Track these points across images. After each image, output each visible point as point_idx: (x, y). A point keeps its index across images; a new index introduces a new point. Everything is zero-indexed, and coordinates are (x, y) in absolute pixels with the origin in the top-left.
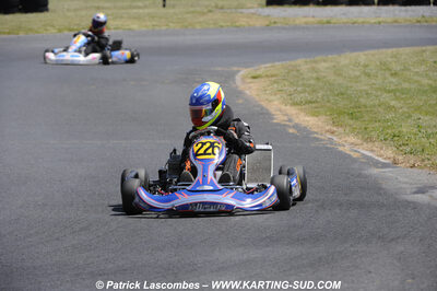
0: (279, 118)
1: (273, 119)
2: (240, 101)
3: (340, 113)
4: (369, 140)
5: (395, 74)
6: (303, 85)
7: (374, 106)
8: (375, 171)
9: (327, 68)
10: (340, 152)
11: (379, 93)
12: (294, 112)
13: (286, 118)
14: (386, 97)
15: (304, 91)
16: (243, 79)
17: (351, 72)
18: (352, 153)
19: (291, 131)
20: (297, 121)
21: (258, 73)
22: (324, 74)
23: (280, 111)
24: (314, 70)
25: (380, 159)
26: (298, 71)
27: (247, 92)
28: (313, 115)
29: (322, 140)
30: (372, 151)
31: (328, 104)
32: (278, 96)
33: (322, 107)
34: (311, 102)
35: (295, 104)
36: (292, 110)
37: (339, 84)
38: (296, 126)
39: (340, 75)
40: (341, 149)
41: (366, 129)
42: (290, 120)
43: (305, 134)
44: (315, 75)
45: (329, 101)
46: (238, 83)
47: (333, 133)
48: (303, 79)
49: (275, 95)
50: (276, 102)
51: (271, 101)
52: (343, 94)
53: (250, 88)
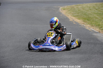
0: (71, 20)
1: (70, 20)
2: (61, 15)
3: (85, 19)
4: (92, 26)
5: (96, 10)
7: (93, 17)
8: (95, 34)
9: (81, 8)
11: (93, 14)
13: (72, 20)
14: (95, 15)
15: (76, 13)
16: (61, 9)
17: (86, 9)
18: (89, 29)
19: (74, 23)
20: (75, 21)
21: (65, 8)
22: (80, 9)
23: (71, 18)
24: (78, 8)
25: (96, 31)
26: (74, 8)
28: (79, 19)
29: (82, 26)
30: (94, 29)
34: (78, 16)
35: (74, 16)
36: (74, 18)
37: (84, 12)
38: (75, 22)
39: (84, 9)
40: (86, 28)
41: (91, 23)
42: (73, 20)
43: (77, 24)
44: (78, 9)
45: (82, 16)
46: (60, 10)
47: (84, 24)
48: (75, 10)
49: (69, 14)
50: (70, 16)
51: (68, 15)
52: (85, 14)
53: (63, 12)
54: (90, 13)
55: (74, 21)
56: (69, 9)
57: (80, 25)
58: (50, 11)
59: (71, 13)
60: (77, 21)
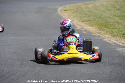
0: (78, 27)
1: (76, 28)
3: (101, 25)
4: (114, 36)
6: (84, 14)
7: (113, 22)
10: (105, 41)
12: (83, 25)
13: (81, 27)
14: (117, 19)
15: (85, 17)
16: (61, 11)
17: (101, 9)
18: (109, 42)
19: (84, 32)
20: (85, 28)
21: (66, 9)
23: (78, 24)
24: (87, 8)
26: (81, 8)
27: (64, 16)
28: (91, 26)
29: (97, 36)
30: (116, 41)
31: (96, 22)
32: (76, 18)
33: (93, 23)
35: (83, 22)
37: (98, 14)
38: (85, 30)
39: (97, 10)
40: (104, 40)
41: (112, 31)
43: (90, 34)
44: (88, 10)
45: (95, 21)
46: (59, 13)
47: (100, 33)
48: (84, 11)
49: (75, 18)
50: (76, 21)
51: (74, 20)
52: (100, 18)
53: (64, 15)
54: (107, 16)
55: (83, 30)
56: (73, 10)
57: (94, 34)
58: (44, 14)
59: (76, 16)
60: (88, 30)
